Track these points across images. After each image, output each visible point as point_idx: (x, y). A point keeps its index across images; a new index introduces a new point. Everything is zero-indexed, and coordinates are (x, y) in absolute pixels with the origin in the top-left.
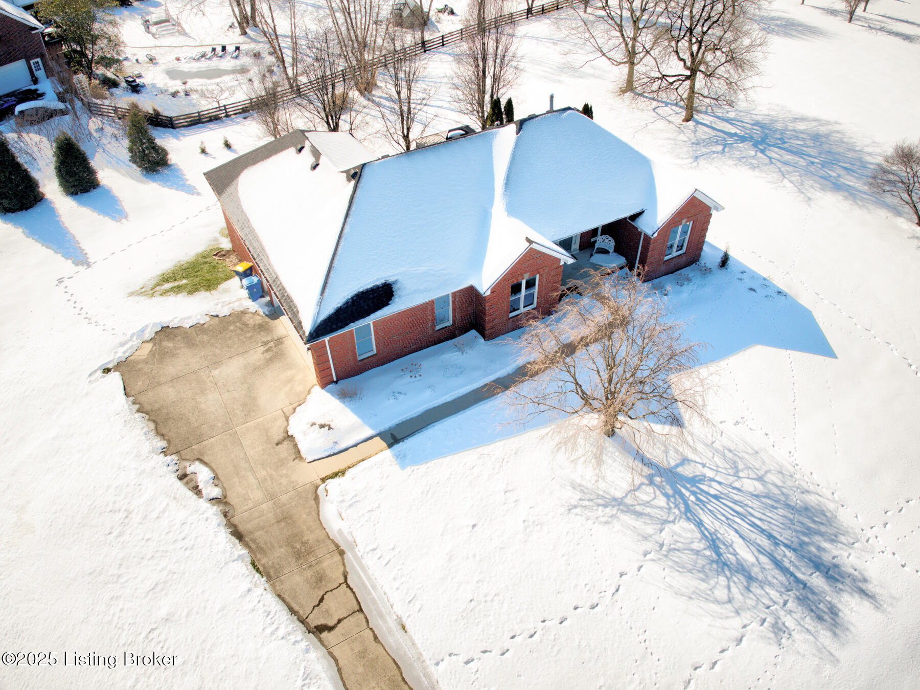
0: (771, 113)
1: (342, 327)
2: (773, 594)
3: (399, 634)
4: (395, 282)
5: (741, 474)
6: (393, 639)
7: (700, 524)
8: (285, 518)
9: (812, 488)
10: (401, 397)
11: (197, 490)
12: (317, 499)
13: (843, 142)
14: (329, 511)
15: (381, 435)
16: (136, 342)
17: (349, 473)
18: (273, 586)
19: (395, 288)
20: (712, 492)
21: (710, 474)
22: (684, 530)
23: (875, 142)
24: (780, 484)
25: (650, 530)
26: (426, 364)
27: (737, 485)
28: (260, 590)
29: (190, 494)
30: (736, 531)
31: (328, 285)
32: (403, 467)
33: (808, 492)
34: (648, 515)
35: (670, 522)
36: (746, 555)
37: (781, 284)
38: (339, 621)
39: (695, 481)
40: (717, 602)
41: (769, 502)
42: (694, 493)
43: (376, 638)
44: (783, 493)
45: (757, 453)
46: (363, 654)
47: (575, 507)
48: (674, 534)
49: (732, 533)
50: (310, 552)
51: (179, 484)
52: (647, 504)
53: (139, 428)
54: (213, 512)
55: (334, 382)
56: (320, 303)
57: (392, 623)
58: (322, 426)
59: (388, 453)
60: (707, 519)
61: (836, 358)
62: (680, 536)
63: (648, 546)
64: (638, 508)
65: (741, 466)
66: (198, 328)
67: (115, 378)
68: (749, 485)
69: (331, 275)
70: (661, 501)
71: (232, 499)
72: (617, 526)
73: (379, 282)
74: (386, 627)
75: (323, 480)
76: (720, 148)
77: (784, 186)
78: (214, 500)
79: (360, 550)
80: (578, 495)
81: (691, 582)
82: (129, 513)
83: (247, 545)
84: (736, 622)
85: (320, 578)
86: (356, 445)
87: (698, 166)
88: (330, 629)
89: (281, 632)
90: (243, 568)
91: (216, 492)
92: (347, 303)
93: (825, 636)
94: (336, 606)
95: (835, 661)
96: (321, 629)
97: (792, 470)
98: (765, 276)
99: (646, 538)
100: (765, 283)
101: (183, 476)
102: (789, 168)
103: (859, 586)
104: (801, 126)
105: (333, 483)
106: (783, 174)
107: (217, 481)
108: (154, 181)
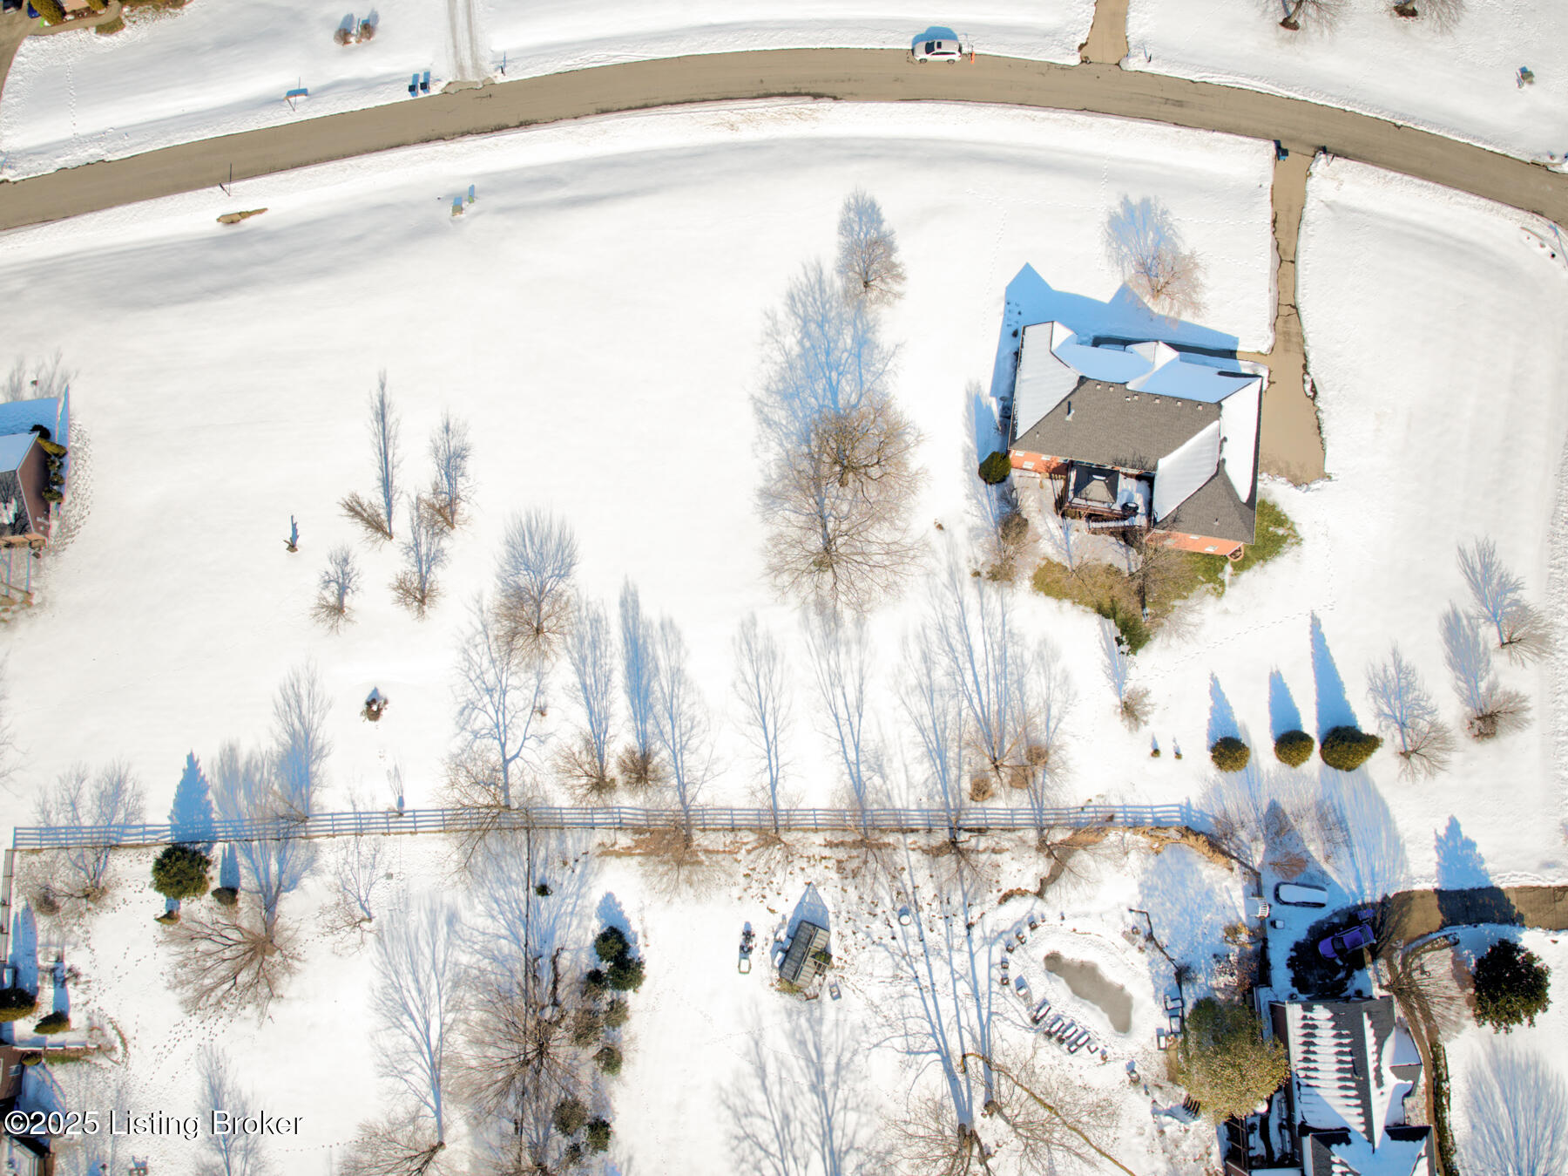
3: (1271, 289)
6: (1274, 289)
8: (1287, 350)
11: (1313, 386)
12: (1273, 349)
14: (1270, 342)
15: (1236, 358)
16: (1313, 486)
17: (1255, 350)
18: (1301, 330)
20: (1139, 257)
21: (1134, 262)
24: (1114, 242)
27: (1129, 253)
28: (1307, 330)
29: (1316, 383)
32: (1237, 338)
36: (1151, 234)
37: (1002, 307)
38: (1287, 305)
39: (1142, 264)
43: (1279, 293)
46: (1285, 291)
50: (1284, 333)
51: (1318, 390)
53: (1325, 427)
54: (1310, 370)
57: (1272, 294)
59: (1239, 348)
61: (1026, 263)
66: (1280, 474)
67: (1327, 470)
68: (1125, 250)
71: (1301, 371)
74: (1274, 293)
75: (1266, 356)
78: (1308, 374)
84: (1175, 223)
85: (1286, 322)
88: (1291, 305)
89: (1306, 314)
90: (1309, 342)
91: (1306, 377)
93: (1152, 202)
94: (1285, 310)
95: (1157, 195)
96: (1294, 307)
100: (1008, 312)
101: (1315, 393)
102: (868, 377)
103: (1126, 203)
104: (780, 415)
105: (1263, 351)
106: (879, 375)
107: (1304, 381)
108: (1234, 724)
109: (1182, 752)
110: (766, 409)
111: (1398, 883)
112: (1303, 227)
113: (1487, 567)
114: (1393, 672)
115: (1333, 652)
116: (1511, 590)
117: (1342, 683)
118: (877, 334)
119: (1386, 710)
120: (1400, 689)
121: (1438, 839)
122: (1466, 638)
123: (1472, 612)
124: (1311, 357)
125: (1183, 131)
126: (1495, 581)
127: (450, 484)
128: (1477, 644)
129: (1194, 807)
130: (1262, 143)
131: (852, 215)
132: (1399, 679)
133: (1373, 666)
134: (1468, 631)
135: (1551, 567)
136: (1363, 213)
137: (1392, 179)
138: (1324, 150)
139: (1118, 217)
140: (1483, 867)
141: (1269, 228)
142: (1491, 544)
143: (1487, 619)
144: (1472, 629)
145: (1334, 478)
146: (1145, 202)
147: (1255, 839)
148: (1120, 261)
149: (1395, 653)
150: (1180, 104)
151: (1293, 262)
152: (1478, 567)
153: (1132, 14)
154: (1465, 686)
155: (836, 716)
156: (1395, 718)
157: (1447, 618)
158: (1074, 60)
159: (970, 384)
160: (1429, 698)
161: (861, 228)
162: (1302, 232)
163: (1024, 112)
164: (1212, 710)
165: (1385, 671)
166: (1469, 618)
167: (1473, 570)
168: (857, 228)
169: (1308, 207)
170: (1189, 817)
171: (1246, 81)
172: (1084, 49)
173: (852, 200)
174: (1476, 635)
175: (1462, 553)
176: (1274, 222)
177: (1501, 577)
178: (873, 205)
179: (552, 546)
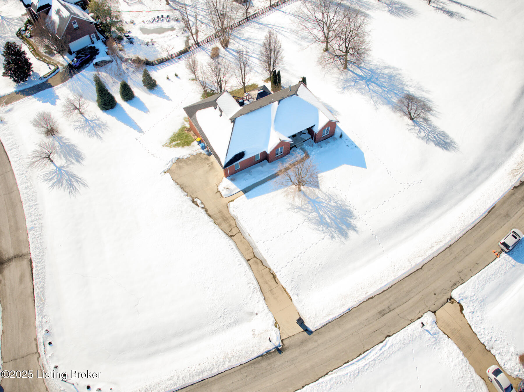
0: (378, 64)
1: (232, 164)
2: (333, 229)
3: (249, 237)
4: (245, 151)
5: (332, 201)
6: (248, 238)
7: (319, 213)
8: (220, 212)
9: (349, 205)
10: (247, 180)
12: (227, 207)
13: (399, 80)
14: (231, 210)
15: (242, 191)
16: (171, 163)
17: (235, 200)
18: (220, 227)
19: (245, 153)
20: (323, 205)
21: (323, 201)
22: (315, 214)
23: (411, 80)
24: (341, 204)
25: (307, 214)
26: (253, 170)
27: (330, 204)
28: (217, 228)
29: (196, 206)
30: (327, 215)
31: (228, 153)
32: (248, 199)
33: (347, 206)
34: (307, 211)
35: (312, 213)
36: (328, 220)
37: (357, 144)
38: (235, 234)
39: (320, 202)
40: (320, 231)
41: (337, 208)
42: (318, 206)
43: (244, 238)
44: (341, 206)
45: (337, 196)
46: (241, 241)
47: (289, 209)
48: (312, 215)
49: (326, 215)
50: (227, 219)
51: (193, 204)
52: (307, 208)
53: (179, 190)
54: (203, 210)
55: (229, 176)
56: (226, 158)
57: (247, 234)
58: (227, 189)
59: (244, 196)
60: (321, 212)
61: (366, 168)
62: (313, 216)
63: (306, 218)
64: (305, 209)
65: (332, 199)
66: (188, 159)
67: (168, 175)
68: (333, 204)
69: (229, 150)
70: (310, 208)
71: (206, 207)
72: (299, 213)
73: (241, 151)
74: (246, 235)
75: (229, 202)
76: (353, 83)
77: (370, 103)
78: (203, 208)
79: (239, 219)
80: (291, 206)
81: (315, 226)
82: (182, 211)
83: (212, 218)
84: (323, 235)
85: (230, 225)
86: (236, 193)
87: (344, 92)
88: (234, 236)
89: (223, 237)
90: (212, 224)
91: (202, 206)
92: (233, 158)
93: (343, 239)
94: (235, 231)
95: (344, 244)
96: (231, 236)
97: (345, 200)
98: (353, 141)
99: (305, 216)
100: (352, 143)
101: (193, 202)
102: (374, 94)
103: (354, 228)
104: (387, 71)
105: (231, 203)
106: (371, 97)
107: (202, 203)
108: (154, 94)
109: (167, 80)
110: (392, 70)
111: (69, 83)
112: (257, 286)
113: (71, 185)
114: (98, 133)
115: (128, 127)
116: (55, 182)
117: (118, 121)
118: (388, 108)
119: (96, 122)
120: (93, 129)
121: (58, 99)
122: (70, 156)
123: (71, 166)
124: (206, 216)
125: (364, 297)
126: (64, 182)
127: (443, 10)
128: (65, 157)
129: (154, 71)
130: (318, 325)
131: (448, 141)
132: (95, 131)
133: (108, 131)
134: (70, 159)
135: (37, 204)
136: (228, 326)
137: (224, 362)
138: (279, 350)
139: (351, 218)
140: (37, 99)
141: (274, 270)
142: (72, 196)
143: (63, 167)
144: (69, 160)
145: (163, 173)
146: (345, 235)
147: (127, 69)
148: (330, 198)
149: (101, 138)
150: (382, 313)
151: (248, 260)
152: (75, 183)
153: (461, 357)
154: (64, 142)
155: (283, 28)
156: (91, 121)
157: (82, 159)
158: (455, 294)
159: (339, 114)
160: (79, 131)
161: (439, 138)
162: (255, 283)
163: (444, 242)
164: (165, 93)
165: (103, 132)
166: (72, 163)
167: (77, 181)
168: (440, 137)
169: (262, 301)
170: (154, 69)
171: (361, 364)
172: (459, 308)
173: (455, 146)
174: (66, 159)
175: (85, 185)
176: (274, 277)
177: (62, 185)
178: (446, 149)
179: (401, 14)
